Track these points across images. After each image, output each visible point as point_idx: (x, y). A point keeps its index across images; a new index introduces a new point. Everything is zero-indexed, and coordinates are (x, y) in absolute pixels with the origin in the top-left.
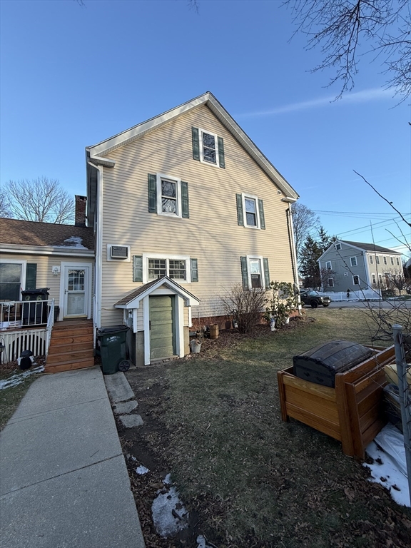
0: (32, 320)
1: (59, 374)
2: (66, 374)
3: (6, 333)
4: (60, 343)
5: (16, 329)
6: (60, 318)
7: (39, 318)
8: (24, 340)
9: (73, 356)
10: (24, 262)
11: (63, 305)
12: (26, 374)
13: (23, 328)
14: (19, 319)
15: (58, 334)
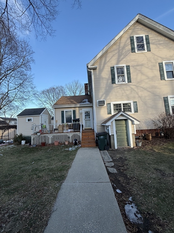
0: (76, 129)
1: (85, 148)
2: (87, 148)
3: (70, 133)
4: (85, 137)
5: (72, 132)
6: (84, 129)
7: (78, 128)
8: (74, 135)
9: (89, 142)
10: (72, 110)
11: (84, 124)
12: (76, 147)
13: (74, 131)
14: (72, 129)
15: (84, 134)
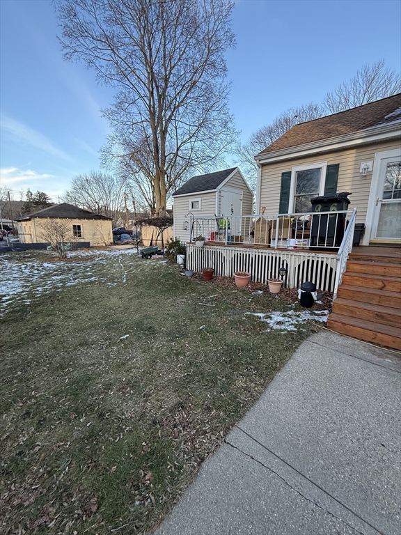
3: (291, 253)
4: (359, 283)
5: (303, 250)
6: (365, 241)
7: (331, 237)
8: (309, 265)
10: (323, 164)
13: (311, 249)
15: (357, 268)
